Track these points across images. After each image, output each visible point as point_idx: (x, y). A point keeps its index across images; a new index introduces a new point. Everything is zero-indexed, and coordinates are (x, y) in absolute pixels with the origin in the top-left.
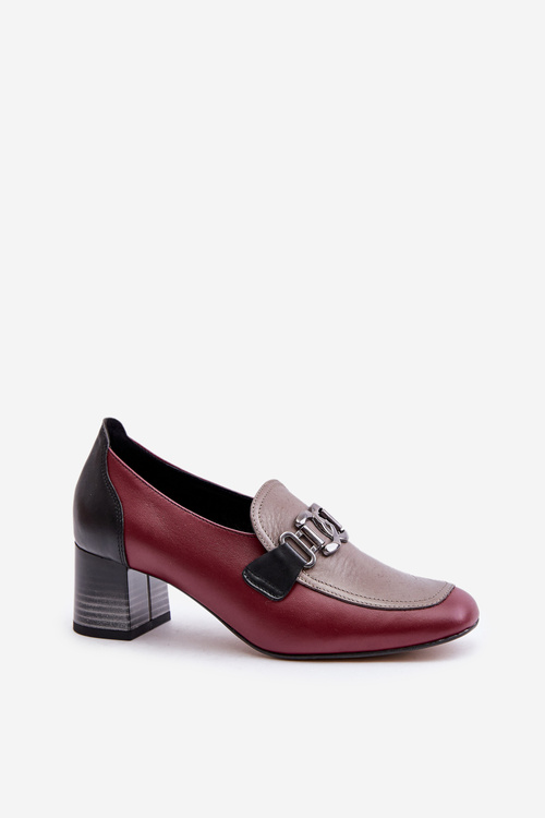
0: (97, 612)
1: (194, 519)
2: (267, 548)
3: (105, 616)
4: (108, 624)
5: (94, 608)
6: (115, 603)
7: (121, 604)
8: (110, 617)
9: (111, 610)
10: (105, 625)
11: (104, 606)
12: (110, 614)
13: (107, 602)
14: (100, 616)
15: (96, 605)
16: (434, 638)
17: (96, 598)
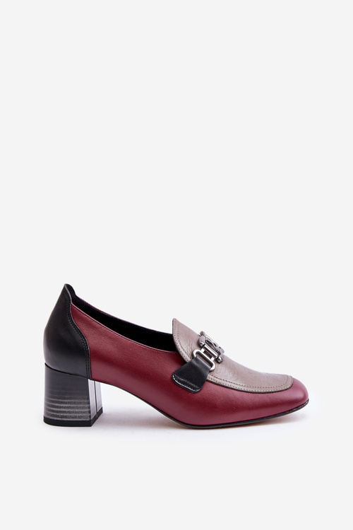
0: (67, 410)
1: (136, 345)
2: (186, 360)
3: (73, 412)
4: (76, 417)
5: (65, 408)
6: (80, 403)
7: (85, 403)
8: (76, 412)
9: (77, 408)
10: (73, 418)
11: (72, 405)
12: (77, 410)
13: (75, 403)
14: (69, 412)
15: (67, 405)
16: (290, 409)
17: (66, 401)
